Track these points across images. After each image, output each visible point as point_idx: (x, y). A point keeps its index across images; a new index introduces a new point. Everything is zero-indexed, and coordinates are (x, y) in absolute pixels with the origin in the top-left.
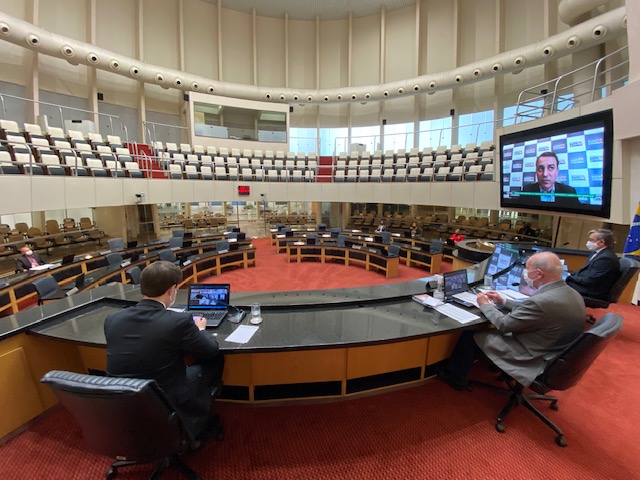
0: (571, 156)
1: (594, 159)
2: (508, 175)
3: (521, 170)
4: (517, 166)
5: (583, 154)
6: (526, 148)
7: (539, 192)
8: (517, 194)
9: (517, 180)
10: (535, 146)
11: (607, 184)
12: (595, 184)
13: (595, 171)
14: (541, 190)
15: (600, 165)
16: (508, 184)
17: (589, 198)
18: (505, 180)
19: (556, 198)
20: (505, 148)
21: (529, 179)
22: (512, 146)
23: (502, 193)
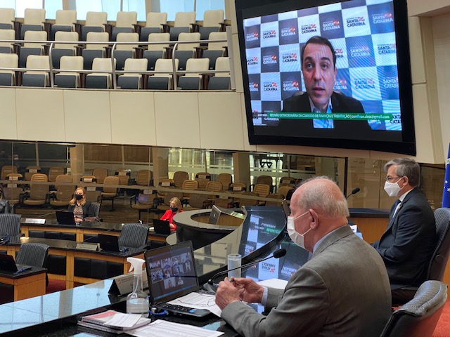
0: (351, 42)
1: (384, 50)
2: (257, 78)
3: (275, 68)
4: (269, 60)
5: (367, 40)
6: (282, 24)
7: (309, 111)
8: (274, 117)
9: (271, 89)
10: (294, 23)
11: (405, 95)
12: (388, 95)
13: (386, 70)
14: (313, 107)
15: (392, 60)
16: (258, 97)
17: (383, 121)
18: (252, 88)
19: (336, 122)
20: (247, 23)
21: (291, 87)
22: (257, 20)
23: (250, 115)
